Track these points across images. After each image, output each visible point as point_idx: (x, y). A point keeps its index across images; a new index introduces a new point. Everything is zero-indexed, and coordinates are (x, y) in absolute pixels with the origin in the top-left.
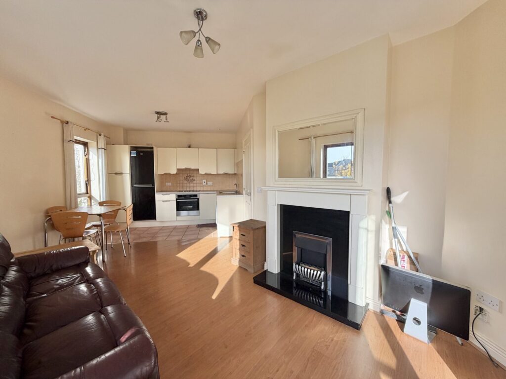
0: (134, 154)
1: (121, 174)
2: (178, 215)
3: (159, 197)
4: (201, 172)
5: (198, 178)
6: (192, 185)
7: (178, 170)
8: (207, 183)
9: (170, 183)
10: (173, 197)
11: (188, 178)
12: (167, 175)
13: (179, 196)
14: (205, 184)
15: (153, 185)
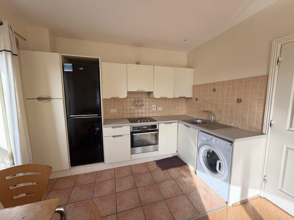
0: (69, 69)
1: (49, 99)
2: (132, 153)
3: (107, 131)
4: (157, 95)
5: (147, 103)
6: (140, 111)
7: (129, 93)
8: (157, 109)
9: (116, 109)
10: (126, 129)
11: (137, 103)
12: (115, 100)
13: (134, 128)
14: (155, 109)
15: (100, 114)
